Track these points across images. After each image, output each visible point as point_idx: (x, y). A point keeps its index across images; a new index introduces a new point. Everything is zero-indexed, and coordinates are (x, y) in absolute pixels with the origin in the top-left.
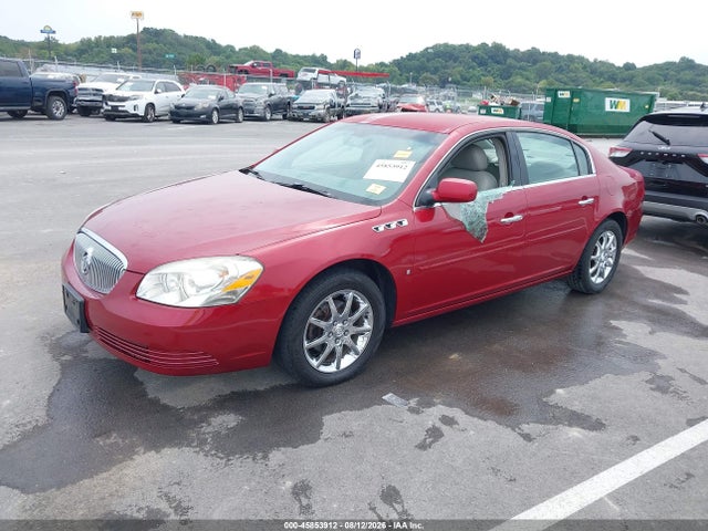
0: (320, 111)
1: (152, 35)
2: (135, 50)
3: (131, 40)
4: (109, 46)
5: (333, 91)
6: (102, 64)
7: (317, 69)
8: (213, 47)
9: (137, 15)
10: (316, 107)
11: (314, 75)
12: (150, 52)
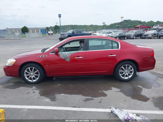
0: (150, 36)
1: (125, 21)
2: (121, 25)
3: (121, 23)
4: (116, 25)
5: (155, 31)
6: (114, 29)
7: (159, 25)
8: (140, 22)
9: (122, 17)
10: (149, 35)
11: (158, 27)
12: (125, 25)
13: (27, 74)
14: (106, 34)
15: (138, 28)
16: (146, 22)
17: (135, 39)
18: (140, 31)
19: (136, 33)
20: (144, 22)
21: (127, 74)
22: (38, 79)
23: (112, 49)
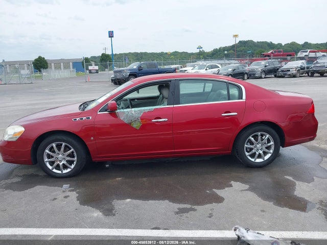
0: (294, 72)
1: (242, 43)
2: (234, 50)
3: (233, 47)
4: (224, 51)
5: (303, 61)
6: (221, 58)
7: (309, 50)
8: (270, 45)
9: (236, 36)
10: (291, 70)
11: (307, 54)
12: (241, 51)
13: (49, 156)
14: (206, 70)
15: (269, 56)
16: (283, 45)
17: (265, 78)
18: (273, 63)
19: (266, 66)
20: (279, 44)
21: (261, 152)
22: (73, 166)
23: (229, 99)
